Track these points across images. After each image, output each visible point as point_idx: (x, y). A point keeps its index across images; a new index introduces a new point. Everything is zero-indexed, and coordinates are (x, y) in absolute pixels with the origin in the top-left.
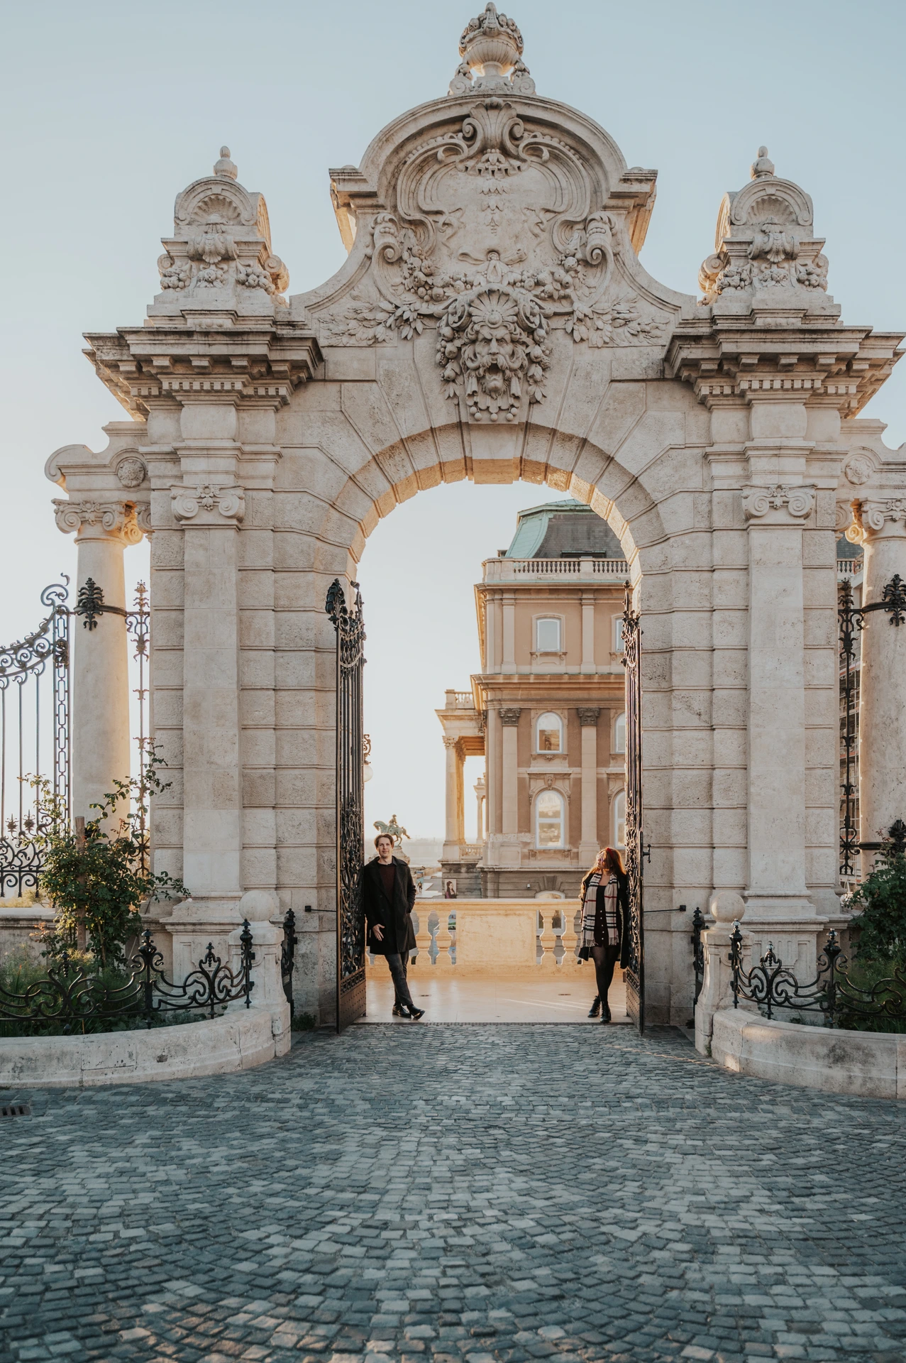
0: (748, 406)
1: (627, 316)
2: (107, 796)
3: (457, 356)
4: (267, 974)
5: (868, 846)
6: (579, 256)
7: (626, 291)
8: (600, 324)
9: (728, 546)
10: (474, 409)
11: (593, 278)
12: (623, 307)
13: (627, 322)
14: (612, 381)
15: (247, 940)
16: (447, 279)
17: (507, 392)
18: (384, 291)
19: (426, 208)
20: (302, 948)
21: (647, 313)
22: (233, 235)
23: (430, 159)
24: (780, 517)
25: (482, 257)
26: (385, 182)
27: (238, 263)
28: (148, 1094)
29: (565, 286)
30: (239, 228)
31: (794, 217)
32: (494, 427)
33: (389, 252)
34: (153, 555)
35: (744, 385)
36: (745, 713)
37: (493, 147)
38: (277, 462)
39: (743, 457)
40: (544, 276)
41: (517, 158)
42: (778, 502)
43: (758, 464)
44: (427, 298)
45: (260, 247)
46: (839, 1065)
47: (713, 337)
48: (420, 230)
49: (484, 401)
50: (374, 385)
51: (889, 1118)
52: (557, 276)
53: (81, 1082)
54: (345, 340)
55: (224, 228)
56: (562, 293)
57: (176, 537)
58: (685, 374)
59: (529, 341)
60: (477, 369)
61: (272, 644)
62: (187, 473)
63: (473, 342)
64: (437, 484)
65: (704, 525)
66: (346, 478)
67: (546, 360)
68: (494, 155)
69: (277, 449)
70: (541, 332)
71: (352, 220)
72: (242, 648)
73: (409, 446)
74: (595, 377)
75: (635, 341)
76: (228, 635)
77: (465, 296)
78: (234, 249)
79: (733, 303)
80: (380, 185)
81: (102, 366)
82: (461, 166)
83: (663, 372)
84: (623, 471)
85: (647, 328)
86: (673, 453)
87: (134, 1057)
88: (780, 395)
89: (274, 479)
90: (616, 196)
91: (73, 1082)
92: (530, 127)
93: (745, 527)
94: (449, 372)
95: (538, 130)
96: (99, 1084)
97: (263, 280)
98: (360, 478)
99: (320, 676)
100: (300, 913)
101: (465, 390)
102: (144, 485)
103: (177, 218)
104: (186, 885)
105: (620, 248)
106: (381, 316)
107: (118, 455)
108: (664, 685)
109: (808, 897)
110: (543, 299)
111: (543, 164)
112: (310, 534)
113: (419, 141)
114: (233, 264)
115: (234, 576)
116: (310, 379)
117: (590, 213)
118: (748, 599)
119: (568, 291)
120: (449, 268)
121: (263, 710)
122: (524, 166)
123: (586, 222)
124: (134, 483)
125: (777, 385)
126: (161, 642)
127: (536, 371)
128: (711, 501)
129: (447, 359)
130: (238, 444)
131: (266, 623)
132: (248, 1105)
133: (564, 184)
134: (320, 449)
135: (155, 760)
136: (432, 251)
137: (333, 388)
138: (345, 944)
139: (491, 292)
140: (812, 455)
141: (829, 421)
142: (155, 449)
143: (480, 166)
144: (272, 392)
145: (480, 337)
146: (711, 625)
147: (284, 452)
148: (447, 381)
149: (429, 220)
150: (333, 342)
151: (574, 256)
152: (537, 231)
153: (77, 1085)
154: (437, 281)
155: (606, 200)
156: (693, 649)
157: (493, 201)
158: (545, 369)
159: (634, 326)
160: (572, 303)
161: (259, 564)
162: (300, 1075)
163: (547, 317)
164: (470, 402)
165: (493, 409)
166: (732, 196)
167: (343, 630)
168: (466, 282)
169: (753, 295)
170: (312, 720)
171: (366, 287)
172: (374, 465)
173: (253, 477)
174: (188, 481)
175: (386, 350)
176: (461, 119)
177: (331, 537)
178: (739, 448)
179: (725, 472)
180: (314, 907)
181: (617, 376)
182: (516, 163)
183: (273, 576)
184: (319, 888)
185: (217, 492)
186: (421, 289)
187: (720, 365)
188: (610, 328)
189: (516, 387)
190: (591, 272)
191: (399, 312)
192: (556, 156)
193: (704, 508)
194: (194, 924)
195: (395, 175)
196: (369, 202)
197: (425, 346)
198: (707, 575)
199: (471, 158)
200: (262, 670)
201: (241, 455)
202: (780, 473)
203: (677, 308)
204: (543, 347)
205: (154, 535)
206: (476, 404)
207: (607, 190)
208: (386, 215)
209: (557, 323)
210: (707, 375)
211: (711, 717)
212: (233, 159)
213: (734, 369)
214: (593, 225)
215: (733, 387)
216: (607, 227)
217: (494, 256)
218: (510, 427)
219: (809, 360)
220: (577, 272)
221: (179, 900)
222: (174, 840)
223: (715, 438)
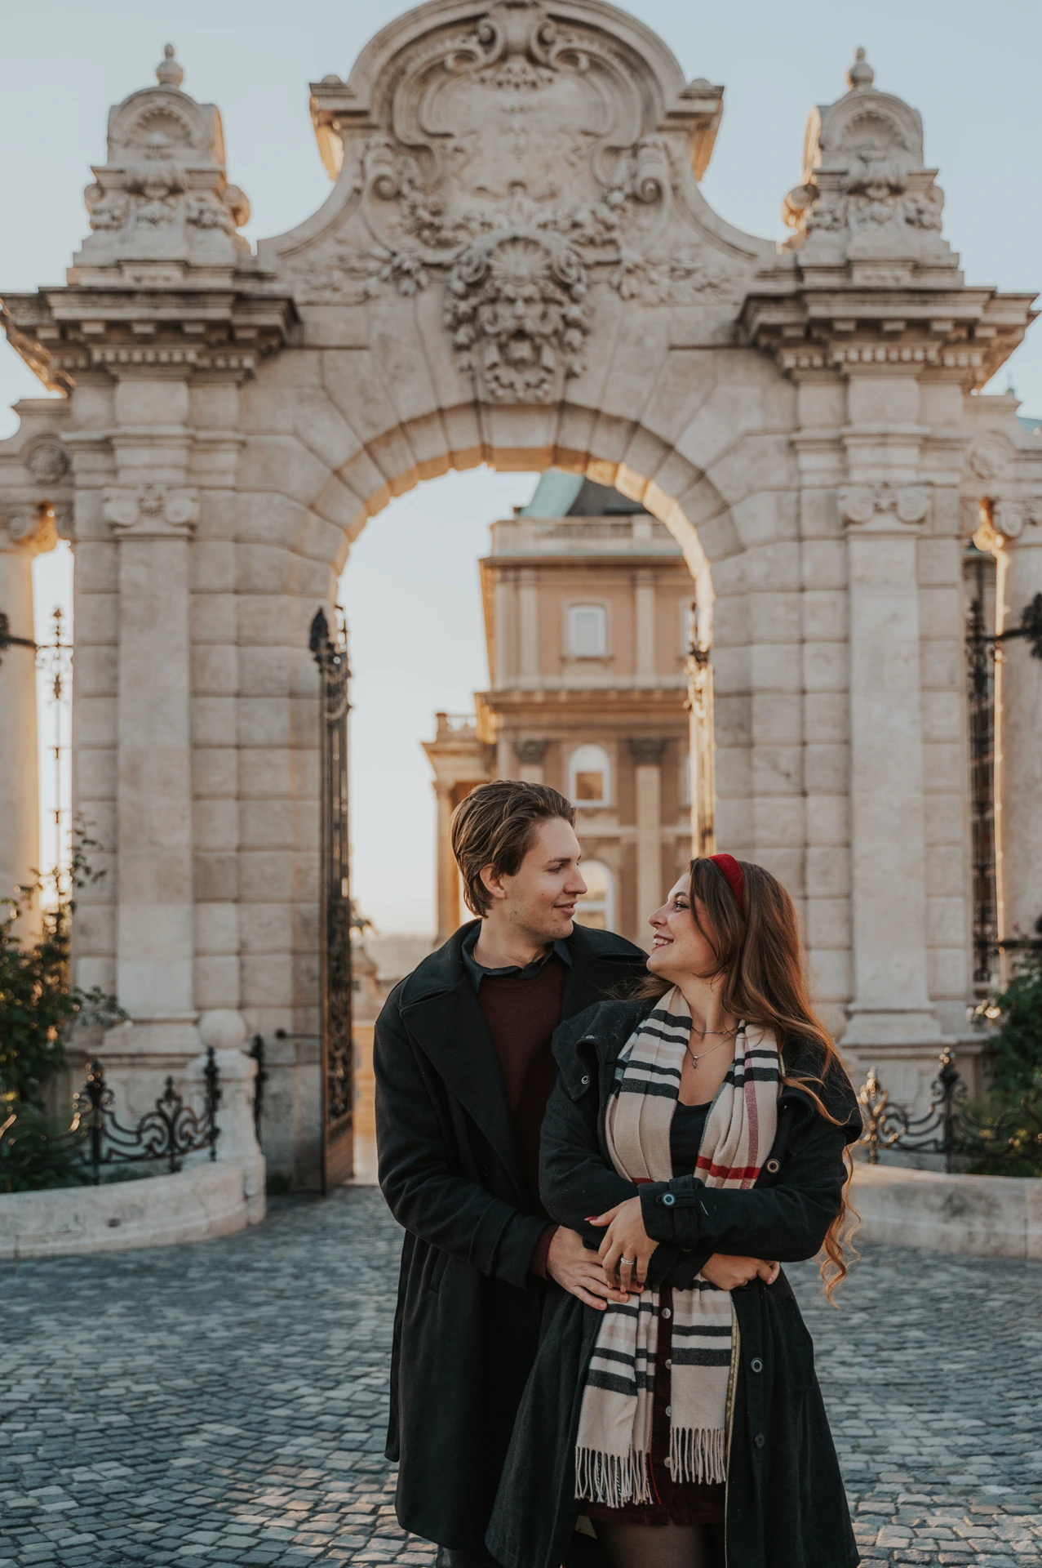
0: (845, 380)
1: (688, 265)
2: (23, 888)
3: (472, 317)
4: (236, 1117)
5: (1010, 945)
6: (628, 189)
7: (687, 233)
8: (654, 275)
9: (822, 558)
10: (494, 385)
11: (646, 218)
12: (684, 255)
13: (689, 273)
14: (673, 348)
15: (211, 1072)
16: (458, 219)
17: (536, 362)
18: (379, 234)
19: (432, 129)
20: (273, 1086)
21: (715, 261)
22: (182, 162)
23: (436, 67)
24: (887, 522)
25: (502, 190)
26: (379, 96)
27: (189, 197)
28: (103, 1266)
29: (609, 228)
30: (188, 152)
31: (899, 139)
32: (520, 407)
33: (385, 186)
34: (77, 573)
35: (838, 356)
36: (847, 772)
37: (516, 53)
38: (239, 452)
39: (839, 445)
40: (583, 216)
41: (547, 66)
42: (885, 503)
43: (859, 454)
44: (433, 242)
45: (217, 177)
46: (958, 1218)
47: (798, 298)
48: (424, 157)
49: (507, 374)
50: (365, 354)
51: (1013, 1279)
52: (599, 216)
53: (16, 1252)
54: (327, 295)
55: (170, 151)
56: (607, 236)
57: (108, 550)
58: (763, 341)
59: (564, 298)
60: (498, 335)
61: (233, 686)
62: (124, 467)
63: (493, 301)
64: (444, 472)
65: (790, 531)
66: (328, 472)
67: (586, 322)
68: (518, 64)
69: (240, 437)
70: (580, 288)
71: (336, 143)
72: (195, 693)
73: (413, 431)
74: (650, 342)
75: (700, 297)
76: (177, 676)
77: (482, 242)
78: (184, 179)
79: (824, 250)
80: (373, 100)
81: (13, 331)
82: (476, 77)
83: (735, 336)
84: (686, 462)
85: (715, 281)
86: (750, 440)
87: (81, 1220)
88: (885, 367)
89: (237, 473)
90: (673, 115)
91: (7, 1252)
92: (564, 28)
93: (842, 533)
94: (463, 335)
95: (574, 33)
96: (38, 1254)
97: (222, 220)
98: (347, 472)
99: (296, 727)
100: (270, 1041)
101: (482, 360)
102: (66, 479)
103: (109, 139)
104: (122, 1003)
105: (679, 181)
106: (373, 265)
107: (31, 441)
108: (742, 737)
109: (932, 1013)
110: (582, 245)
111: (581, 74)
112: (282, 543)
113: (421, 46)
114: (182, 198)
115: (183, 599)
116: (284, 346)
117: (642, 134)
118: (847, 626)
119: (615, 235)
120: (461, 205)
121: (222, 772)
122: (556, 77)
123: (635, 149)
124: (51, 477)
125: (881, 355)
126: (89, 685)
127: (574, 336)
128: (798, 501)
129: (458, 322)
130: (190, 431)
131: (225, 661)
132: (230, 1275)
133: (607, 98)
134: (296, 434)
135: (85, 842)
136: (439, 183)
137: (311, 357)
138: (331, 1080)
139: (515, 240)
140: (927, 443)
141: (947, 400)
142: (81, 435)
143: (502, 77)
144: (234, 363)
145: (502, 295)
146: (800, 660)
147: (251, 439)
148: (459, 348)
149: (435, 144)
150: (313, 296)
151: (620, 189)
152: (573, 158)
153: (11, 1256)
154: (447, 221)
155: (660, 119)
156: (778, 691)
157: (517, 121)
158: (585, 332)
159: (698, 279)
160: (618, 248)
161: (216, 583)
162: (285, 1243)
163: (587, 267)
164: (489, 376)
165: (519, 385)
166: (823, 110)
167: (330, 672)
168: (483, 224)
169: (849, 239)
170: (286, 784)
171: (354, 228)
172: (365, 456)
173: (208, 472)
174: (124, 477)
175: (381, 308)
176: (475, 19)
177: (309, 547)
178: (832, 433)
179: (817, 464)
180: (289, 1030)
181: (677, 341)
182: (546, 73)
183: (233, 600)
184: (294, 1006)
185: (164, 493)
186: (426, 233)
187: (808, 332)
188: (665, 282)
189: (549, 357)
190: (642, 209)
191: (396, 261)
192: (596, 65)
193: (790, 510)
194: (132, 1056)
195: (392, 87)
196: (359, 121)
197: (430, 304)
198: (794, 596)
199: (487, 66)
200: (221, 721)
201: (194, 444)
202: (888, 466)
203: (752, 256)
204: (583, 306)
205: (81, 546)
206: (497, 379)
207: (663, 107)
208: (380, 138)
209: (601, 274)
210: (791, 343)
211: (802, 779)
212: (180, 58)
213: (825, 336)
214: (643, 153)
215: (825, 358)
216: (662, 155)
217: (519, 190)
218: (540, 407)
219: (921, 326)
220: (624, 210)
221: (111, 1025)
222: (103, 944)
223: (804, 419)
